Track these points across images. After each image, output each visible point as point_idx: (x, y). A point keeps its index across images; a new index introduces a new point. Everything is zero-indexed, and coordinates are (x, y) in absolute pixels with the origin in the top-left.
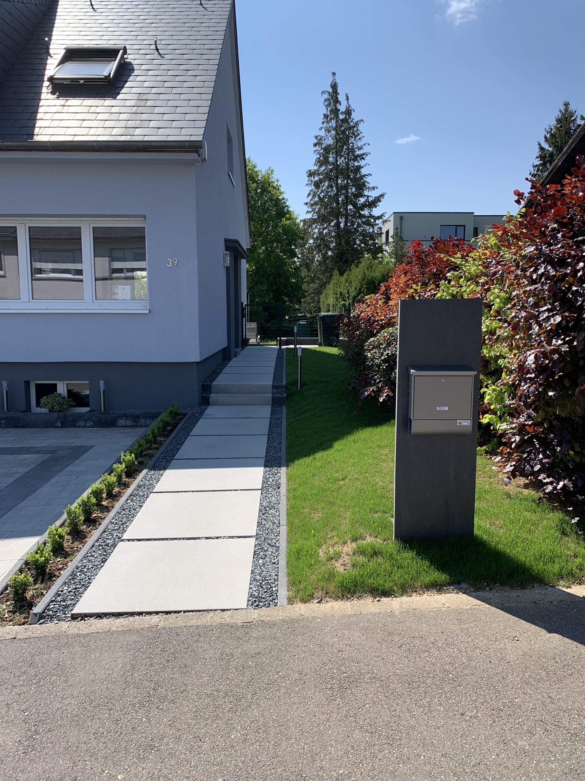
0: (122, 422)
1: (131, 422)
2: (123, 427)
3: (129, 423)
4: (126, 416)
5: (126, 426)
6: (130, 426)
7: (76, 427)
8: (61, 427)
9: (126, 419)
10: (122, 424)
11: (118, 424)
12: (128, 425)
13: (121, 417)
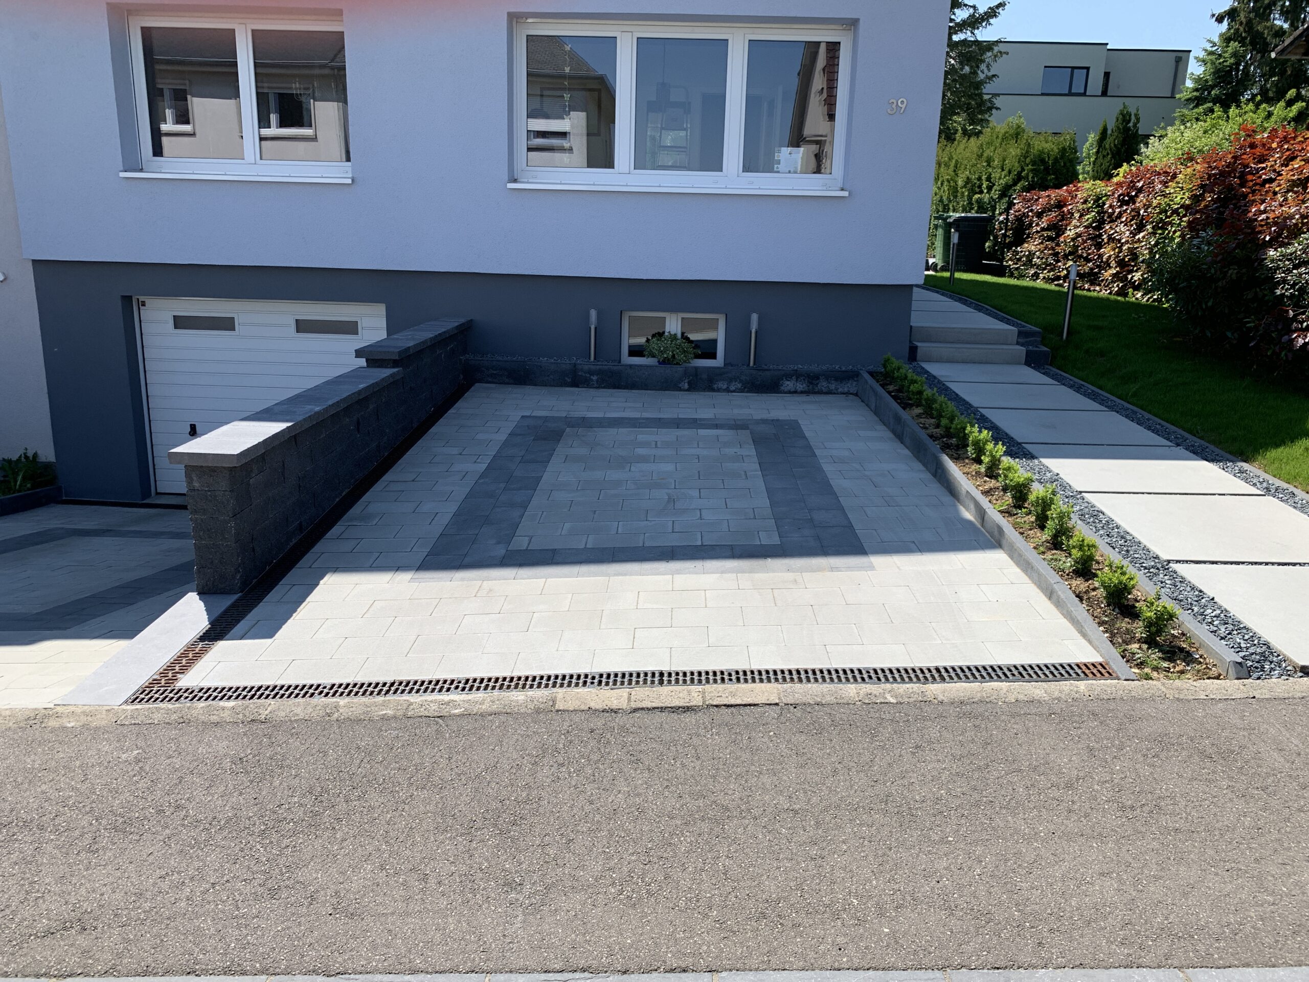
0: (789, 385)
1: (804, 385)
2: (790, 392)
3: (800, 387)
4: (797, 375)
5: (795, 392)
6: (802, 392)
7: (713, 390)
8: (688, 390)
9: (797, 380)
10: (789, 388)
11: (782, 388)
12: (799, 390)
13: (788, 376)
